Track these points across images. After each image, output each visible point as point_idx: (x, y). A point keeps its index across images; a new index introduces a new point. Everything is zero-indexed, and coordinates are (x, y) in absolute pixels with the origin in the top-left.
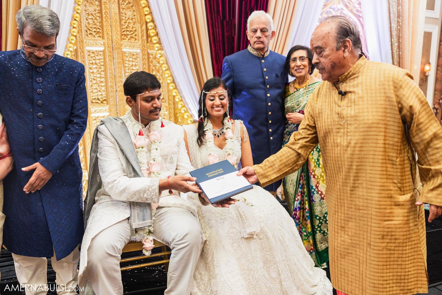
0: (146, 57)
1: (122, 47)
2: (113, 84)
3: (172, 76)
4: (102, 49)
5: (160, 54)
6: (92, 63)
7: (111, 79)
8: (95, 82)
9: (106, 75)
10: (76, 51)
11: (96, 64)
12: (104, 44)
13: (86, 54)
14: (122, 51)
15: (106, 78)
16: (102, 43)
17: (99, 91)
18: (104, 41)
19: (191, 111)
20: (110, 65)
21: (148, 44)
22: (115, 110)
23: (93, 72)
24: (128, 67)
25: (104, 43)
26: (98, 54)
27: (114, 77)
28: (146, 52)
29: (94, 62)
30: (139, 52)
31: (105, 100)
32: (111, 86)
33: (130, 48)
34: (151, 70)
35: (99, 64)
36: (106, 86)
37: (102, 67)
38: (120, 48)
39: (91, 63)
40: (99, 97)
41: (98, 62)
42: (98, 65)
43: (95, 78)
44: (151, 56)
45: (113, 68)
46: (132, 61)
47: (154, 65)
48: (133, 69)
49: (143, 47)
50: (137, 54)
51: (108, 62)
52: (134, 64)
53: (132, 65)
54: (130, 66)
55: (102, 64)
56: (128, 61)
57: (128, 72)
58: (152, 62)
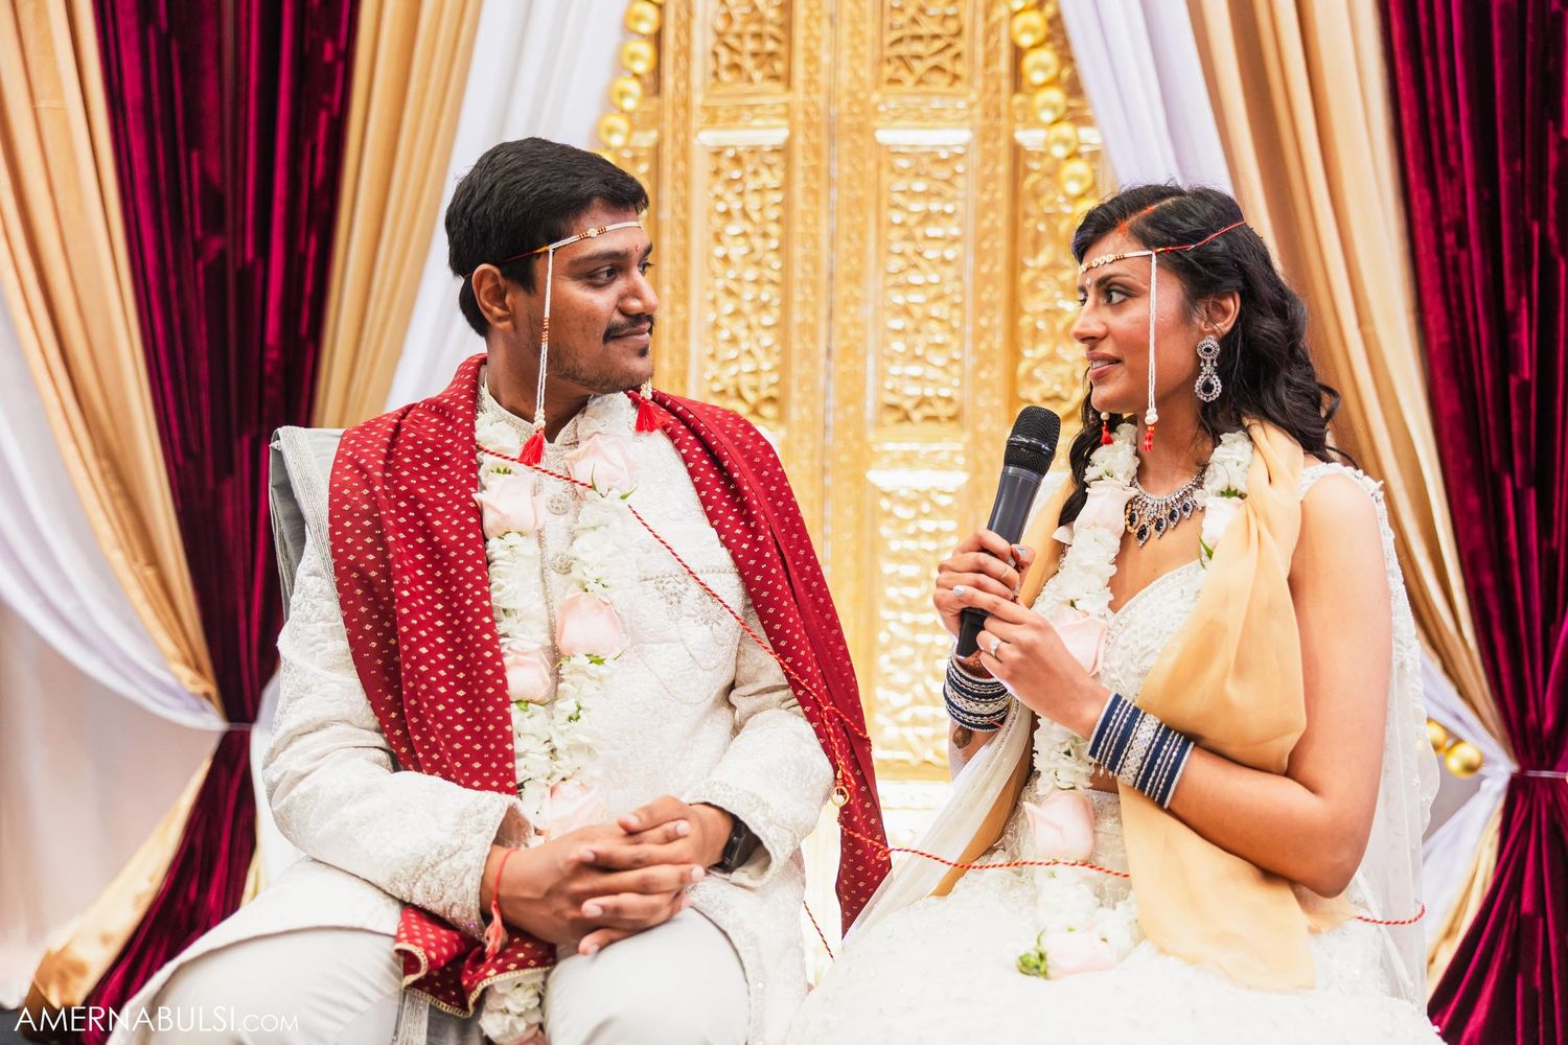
0: (1003, 168)
1: (876, 123)
2: (815, 313)
4: (779, 136)
5: (1066, 142)
6: (727, 214)
7: (809, 290)
8: (728, 306)
9: (786, 269)
10: (659, 151)
11: (745, 214)
12: (788, 113)
13: (701, 165)
14: (876, 144)
15: (784, 285)
16: (782, 109)
17: (749, 352)
18: (787, 97)
20: (810, 220)
21: (1020, 99)
22: (812, 456)
23: (726, 259)
24: (902, 225)
25: (788, 106)
26: (761, 162)
28: (1003, 143)
29: (736, 206)
30: (966, 146)
31: (771, 400)
32: (808, 329)
33: (918, 123)
34: (1029, 236)
35: (756, 216)
36: (782, 327)
37: (774, 229)
38: (865, 131)
39: (720, 214)
40: (746, 382)
41: (753, 202)
42: (752, 222)
43: (734, 287)
44: (1033, 164)
46: (927, 195)
47: (1048, 210)
48: (926, 238)
49: (986, 115)
50: (959, 156)
51: (800, 203)
52: (938, 212)
53: (927, 217)
54: (912, 221)
55: (773, 213)
56: (903, 192)
57: (902, 254)
58: (1037, 198)
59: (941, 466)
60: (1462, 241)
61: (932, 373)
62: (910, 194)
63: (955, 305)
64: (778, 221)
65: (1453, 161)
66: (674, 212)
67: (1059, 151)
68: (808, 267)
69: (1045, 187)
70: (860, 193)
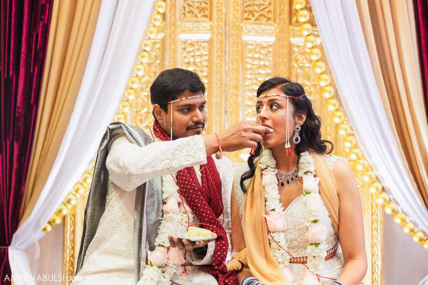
0: (286, 51)
1: (243, 33)
3: (332, 84)
4: (207, 37)
6: (189, 63)
7: (218, 90)
9: (210, 83)
10: (163, 41)
11: (194, 63)
12: (211, 29)
13: (180, 46)
14: (242, 41)
16: (209, 27)
18: (211, 23)
19: (370, 157)
20: (219, 66)
21: (291, 27)
24: (251, 69)
25: (211, 26)
26: (201, 46)
28: (286, 42)
29: (192, 60)
30: (273, 42)
32: (218, 104)
33: (257, 34)
34: (294, 74)
35: (199, 64)
37: (205, 69)
38: (238, 36)
39: (186, 63)
41: (198, 60)
42: (197, 66)
44: (296, 49)
45: (223, 70)
46: (259, 59)
47: (301, 65)
48: (259, 74)
49: (280, 32)
50: (270, 46)
51: (216, 60)
52: (263, 64)
53: (260, 67)
54: (254, 67)
55: (205, 64)
56: (251, 58)
57: (251, 79)
58: (297, 61)
62: (253, 58)
64: (207, 67)
66: (170, 62)
67: (310, 45)
68: (218, 83)
69: (300, 57)
70: (236, 57)
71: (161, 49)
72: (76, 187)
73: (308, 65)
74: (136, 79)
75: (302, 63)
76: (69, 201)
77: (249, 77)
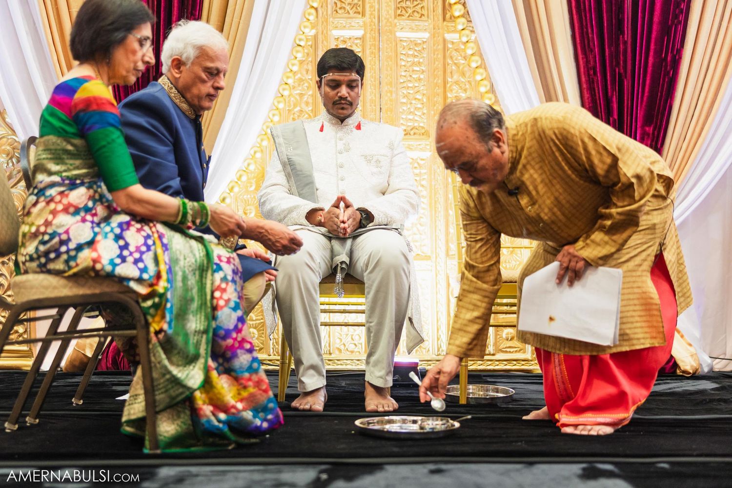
0: (441, 47)
1: (396, 30)
2: (375, 96)
3: (488, 78)
4: (360, 33)
5: (467, 36)
7: (372, 87)
10: (315, 38)
12: (364, 25)
13: (332, 43)
14: (396, 37)
16: (361, 24)
18: (364, 19)
20: (372, 63)
21: (445, 23)
24: (405, 66)
25: (364, 22)
26: (353, 43)
27: (377, 85)
28: (440, 38)
30: (427, 39)
32: (372, 102)
33: (411, 30)
38: (392, 32)
44: (450, 46)
45: (377, 67)
46: (415, 56)
47: (455, 62)
48: (413, 71)
49: (434, 28)
50: (424, 42)
51: (369, 57)
52: (418, 62)
53: (413, 64)
54: (410, 64)
56: (405, 55)
57: (405, 76)
58: (451, 58)
59: (422, 150)
60: (595, 74)
61: (416, 118)
62: (408, 55)
63: (424, 94)
65: (592, 47)
67: (464, 39)
68: (373, 80)
69: (454, 54)
70: (390, 54)
71: (313, 47)
72: (231, 185)
73: (463, 62)
74: (291, 75)
75: (456, 59)
76: (224, 200)
77: (403, 74)
